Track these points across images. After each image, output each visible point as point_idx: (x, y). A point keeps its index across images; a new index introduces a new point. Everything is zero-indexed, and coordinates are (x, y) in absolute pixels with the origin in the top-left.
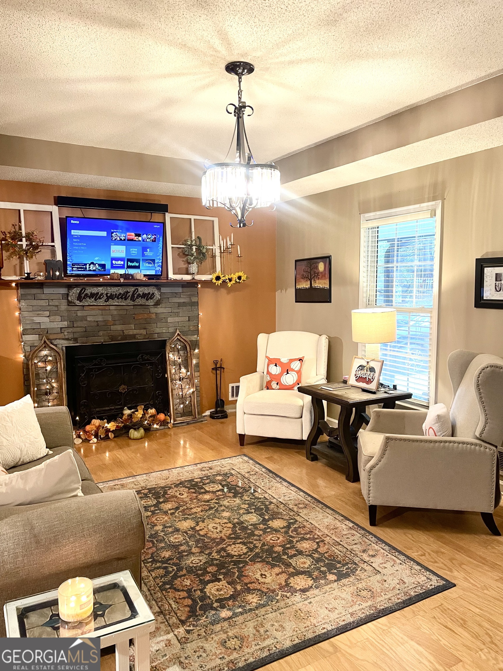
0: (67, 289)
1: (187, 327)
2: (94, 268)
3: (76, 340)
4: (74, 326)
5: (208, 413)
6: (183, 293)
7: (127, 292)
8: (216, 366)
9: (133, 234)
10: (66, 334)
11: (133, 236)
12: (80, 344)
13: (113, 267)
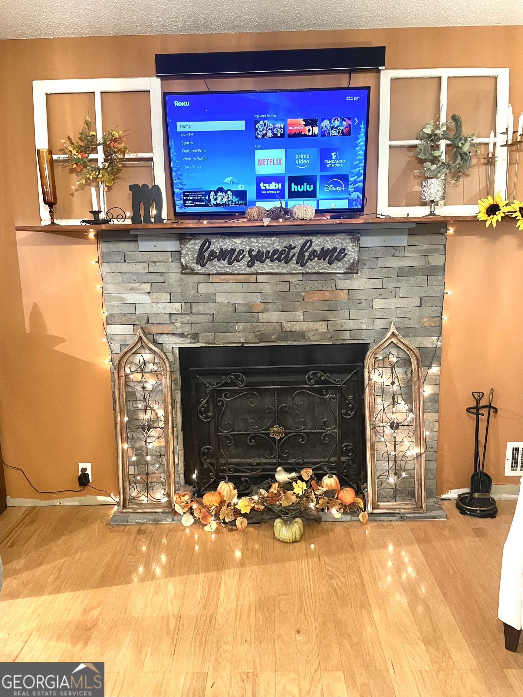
0: (179, 242)
1: (417, 320)
2: (225, 200)
3: (195, 337)
4: (193, 311)
5: (453, 494)
6: (409, 248)
7: (290, 248)
8: (478, 403)
9: (301, 121)
10: (178, 325)
11: (300, 125)
12: (204, 345)
13: (262, 196)
